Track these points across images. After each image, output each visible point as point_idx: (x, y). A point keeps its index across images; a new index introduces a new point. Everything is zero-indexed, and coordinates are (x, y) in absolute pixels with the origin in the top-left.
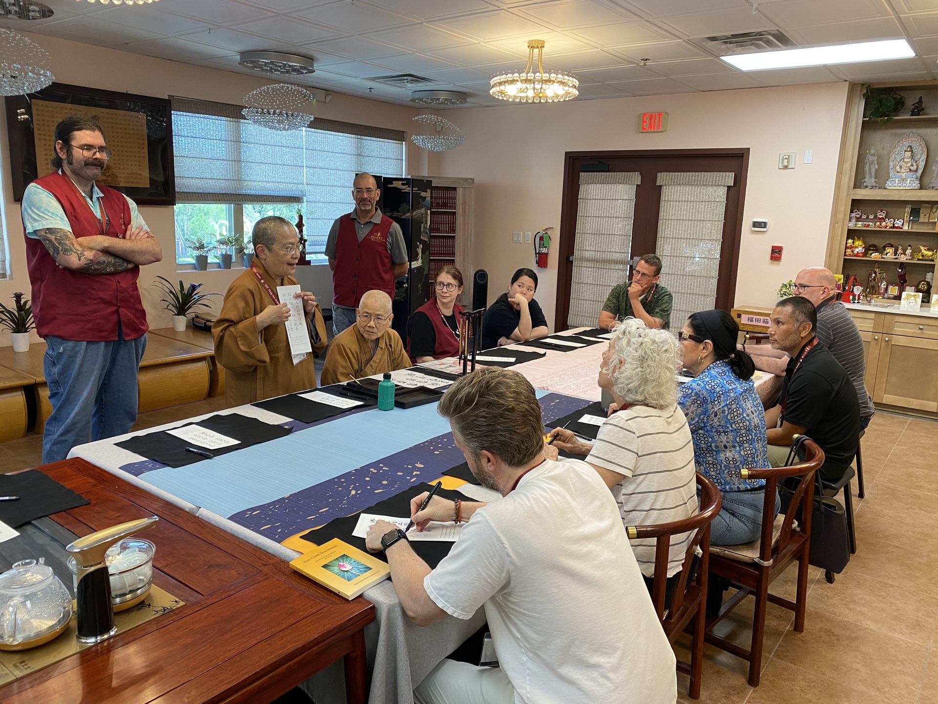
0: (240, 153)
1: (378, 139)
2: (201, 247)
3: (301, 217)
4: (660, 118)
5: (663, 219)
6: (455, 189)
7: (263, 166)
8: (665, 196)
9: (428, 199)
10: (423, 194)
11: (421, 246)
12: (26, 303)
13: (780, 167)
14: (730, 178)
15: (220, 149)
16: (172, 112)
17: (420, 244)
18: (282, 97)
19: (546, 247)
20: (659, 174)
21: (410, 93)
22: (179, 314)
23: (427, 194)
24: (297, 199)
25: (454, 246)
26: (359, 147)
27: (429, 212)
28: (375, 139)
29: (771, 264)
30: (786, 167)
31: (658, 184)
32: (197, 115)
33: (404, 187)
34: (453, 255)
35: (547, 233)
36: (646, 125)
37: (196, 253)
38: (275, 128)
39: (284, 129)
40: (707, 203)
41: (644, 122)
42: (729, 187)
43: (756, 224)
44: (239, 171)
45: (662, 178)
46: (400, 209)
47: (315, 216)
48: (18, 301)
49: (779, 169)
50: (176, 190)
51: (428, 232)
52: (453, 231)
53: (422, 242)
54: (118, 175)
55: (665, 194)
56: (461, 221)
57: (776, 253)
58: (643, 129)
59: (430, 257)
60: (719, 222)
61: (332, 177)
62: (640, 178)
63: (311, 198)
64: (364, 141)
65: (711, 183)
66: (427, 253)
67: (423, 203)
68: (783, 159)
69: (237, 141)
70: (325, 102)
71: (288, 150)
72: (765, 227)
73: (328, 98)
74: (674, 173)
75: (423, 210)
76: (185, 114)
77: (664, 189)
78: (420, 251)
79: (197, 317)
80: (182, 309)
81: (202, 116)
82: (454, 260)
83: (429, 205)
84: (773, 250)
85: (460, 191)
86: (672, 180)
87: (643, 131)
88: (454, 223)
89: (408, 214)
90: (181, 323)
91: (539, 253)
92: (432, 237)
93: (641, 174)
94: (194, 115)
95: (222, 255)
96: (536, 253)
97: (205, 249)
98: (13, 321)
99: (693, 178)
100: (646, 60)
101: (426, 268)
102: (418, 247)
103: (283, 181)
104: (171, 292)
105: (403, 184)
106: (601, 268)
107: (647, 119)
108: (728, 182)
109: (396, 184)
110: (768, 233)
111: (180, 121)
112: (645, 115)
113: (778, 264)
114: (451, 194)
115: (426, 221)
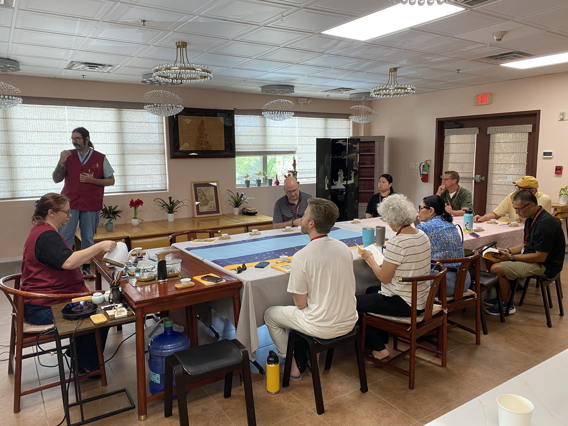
0: (266, 132)
1: (337, 119)
2: (248, 176)
3: (295, 161)
4: (487, 97)
5: (492, 153)
6: (374, 142)
7: (277, 138)
8: (492, 140)
9: (358, 148)
10: (354, 146)
11: (354, 172)
12: (173, 201)
13: (559, 119)
14: (530, 127)
15: (258, 131)
16: (235, 115)
17: (353, 171)
18: (280, 105)
19: (426, 171)
20: (488, 128)
21: (349, 95)
22: (236, 207)
23: (357, 146)
24: (293, 152)
25: (373, 172)
26: (326, 124)
27: (358, 155)
28: (335, 119)
29: (556, 176)
30: (562, 120)
31: (488, 133)
32: (246, 116)
33: (344, 143)
34: (373, 176)
35: (427, 163)
36: (479, 101)
37: (245, 179)
38: (276, 120)
39: (280, 120)
40: (517, 143)
41: (478, 99)
42: (530, 133)
43: (545, 154)
44: (265, 140)
45: (490, 130)
46: (342, 154)
47: (302, 160)
48: (170, 200)
49: (559, 121)
50: (236, 151)
51: (358, 165)
52: (373, 164)
53: (354, 170)
54: (212, 145)
55: (492, 138)
56: (378, 159)
57: (559, 170)
58: (478, 103)
59: (359, 178)
60: (525, 154)
61: (311, 140)
62: (478, 130)
63: (300, 151)
64: (328, 121)
65: (518, 131)
66: (357, 176)
67: (355, 150)
68: (560, 116)
69: (264, 126)
70: (307, 104)
71: (289, 129)
72: (551, 155)
73: (309, 101)
74: (497, 127)
75: (355, 154)
76: (240, 116)
77: (491, 136)
78: (353, 175)
79: (244, 209)
80: (237, 205)
81: (248, 116)
82: (373, 180)
83: (359, 152)
84: (556, 169)
85: (377, 144)
86: (495, 130)
87: (478, 104)
88: (374, 160)
89: (346, 157)
90: (237, 211)
91: (422, 175)
92: (360, 168)
93: (479, 128)
94: (245, 116)
95: (257, 180)
96: (421, 175)
97: (249, 177)
98: (168, 209)
99: (508, 129)
100: (459, 70)
101: (357, 184)
102: (351, 173)
103: (286, 144)
104: (232, 196)
105: (343, 142)
106: (465, 182)
107: (480, 98)
108: (528, 130)
109: (340, 142)
110: (553, 158)
111: (239, 119)
112: (478, 96)
113: (560, 177)
114: (372, 145)
115: (357, 159)
